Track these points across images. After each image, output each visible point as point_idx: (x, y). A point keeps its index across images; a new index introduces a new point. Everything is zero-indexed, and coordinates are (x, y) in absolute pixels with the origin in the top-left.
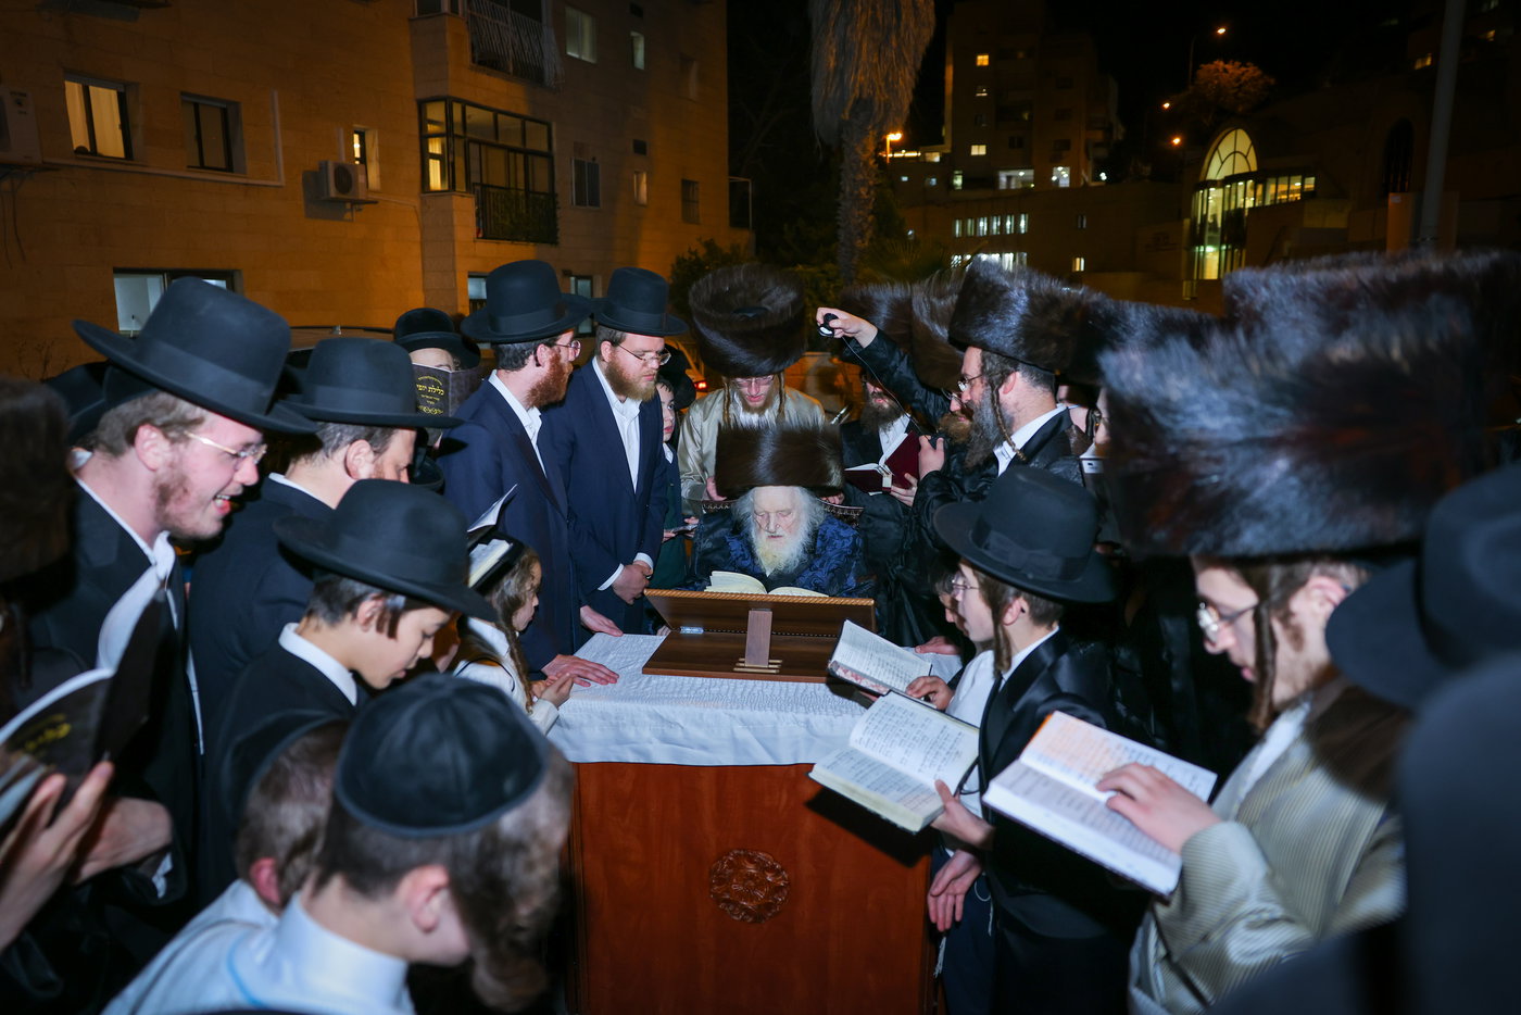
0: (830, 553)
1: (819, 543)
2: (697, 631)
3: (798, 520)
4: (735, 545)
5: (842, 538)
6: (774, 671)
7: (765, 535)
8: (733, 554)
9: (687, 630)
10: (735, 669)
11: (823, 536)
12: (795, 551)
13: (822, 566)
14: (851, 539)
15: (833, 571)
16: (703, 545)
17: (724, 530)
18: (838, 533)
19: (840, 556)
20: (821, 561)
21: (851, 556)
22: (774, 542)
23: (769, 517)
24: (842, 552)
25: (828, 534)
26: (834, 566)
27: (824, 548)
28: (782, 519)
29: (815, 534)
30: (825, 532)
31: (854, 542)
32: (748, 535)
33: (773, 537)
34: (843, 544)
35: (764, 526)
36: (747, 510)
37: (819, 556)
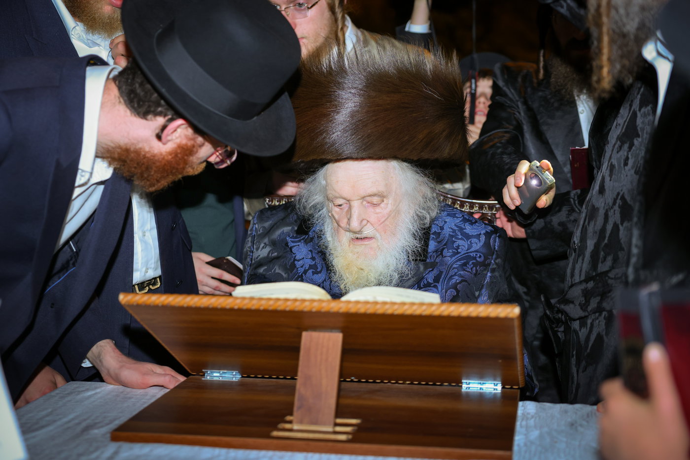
0: (449, 260)
1: (432, 245)
2: (232, 376)
3: (396, 212)
4: (302, 252)
5: (467, 237)
6: (343, 437)
7: (346, 237)
8: (298, 264)
9: (215, 376)
10: (275, 433)
11: (438, 234)
12: (393, 263)
13: (437, 279)
14: (483, 238)
15: (455, 287)
16: (255, 255)
17: (287, 229)
18: (461, 229)
19: (465, 264)
20: (435, 272)
21: (485, 265)
22: (360, 247)
23: (350, 208)
24: (467, 258)
25: (447, 231)
26: (456, 279)
27: (439, 252)
28: (371, 209)
29: (425, 234)
30: (442, 228)
31: (487, 244)
32: (320, 236)
33: (359, 238)
34: (470, 247)
35: (344, 223)
36: (317, 198)
37: (433, 265)
